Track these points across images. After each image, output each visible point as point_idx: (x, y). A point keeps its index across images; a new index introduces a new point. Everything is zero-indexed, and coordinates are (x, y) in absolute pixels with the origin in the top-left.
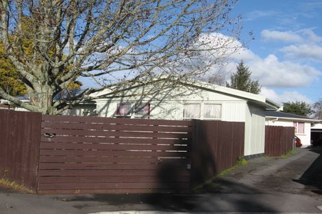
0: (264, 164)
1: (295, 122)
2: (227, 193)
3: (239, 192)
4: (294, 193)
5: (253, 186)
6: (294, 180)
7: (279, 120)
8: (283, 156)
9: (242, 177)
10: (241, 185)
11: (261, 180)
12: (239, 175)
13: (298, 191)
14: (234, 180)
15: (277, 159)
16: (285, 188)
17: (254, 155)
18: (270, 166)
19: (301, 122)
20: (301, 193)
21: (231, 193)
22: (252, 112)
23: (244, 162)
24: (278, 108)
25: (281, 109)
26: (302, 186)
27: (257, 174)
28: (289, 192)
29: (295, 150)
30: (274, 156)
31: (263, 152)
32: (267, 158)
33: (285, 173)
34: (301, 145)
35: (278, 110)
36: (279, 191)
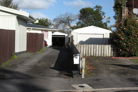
0: (28, 58)
1: (42, 30)
2: (10, 79)
3: (18, 78)
4: (53, 77)
5: (26, 73)
6: (51, 68)
7: (33, 29)
8: (38, 52)
9: (16, 67)
10: (18, 73)
11: (29, 69)
12: (14, 66)
13: (56, 75)
14: (12, 69)
15: (35, 54)
16: (47, 73)
17: (21, 52)
18: (33, 59)
19: (46, 31)
20: (59, 77)
21: (12, 79)
22: (19, 24)
23: (16, 57)
24: (35, 21)
25: (37, 22)
26: (57, 72)
27: (26, 65)
28: (50, 76)
29: (44, 48)
30: (32, 52)
31: (26, 50)
32: (29, 54)
33: (43, 63)
34: (47, 45)
35: (36, 22)
36: (44, 75)
